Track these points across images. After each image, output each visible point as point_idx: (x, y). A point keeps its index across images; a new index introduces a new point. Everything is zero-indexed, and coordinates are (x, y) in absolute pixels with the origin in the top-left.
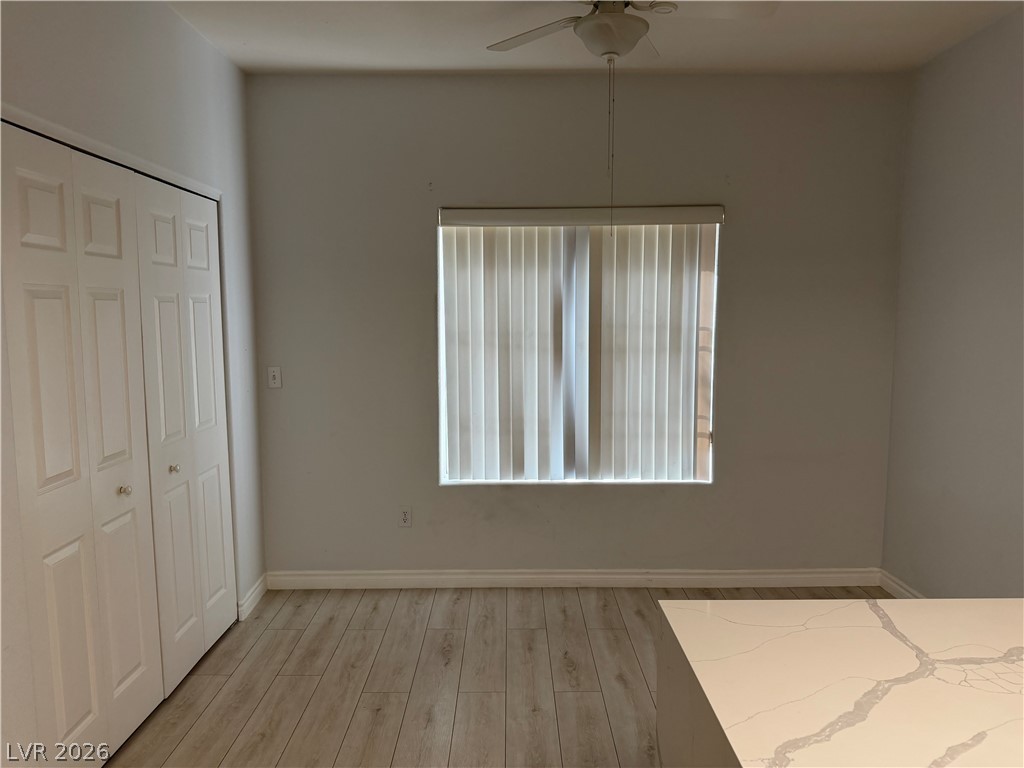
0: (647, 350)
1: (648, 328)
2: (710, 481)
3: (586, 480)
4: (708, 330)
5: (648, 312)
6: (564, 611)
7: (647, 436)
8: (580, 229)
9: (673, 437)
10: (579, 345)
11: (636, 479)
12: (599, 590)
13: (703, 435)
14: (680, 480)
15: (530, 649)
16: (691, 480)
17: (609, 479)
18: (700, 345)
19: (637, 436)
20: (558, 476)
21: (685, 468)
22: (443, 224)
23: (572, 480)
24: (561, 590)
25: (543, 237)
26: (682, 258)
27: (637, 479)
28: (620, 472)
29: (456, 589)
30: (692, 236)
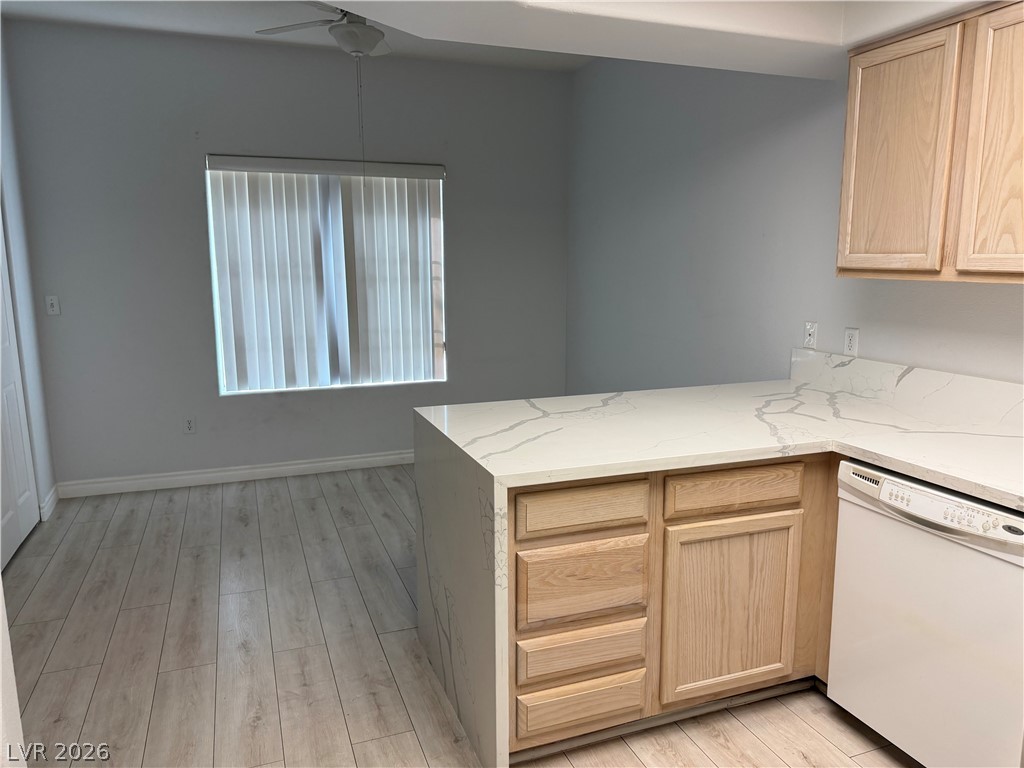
0: (393, 280)
1: (393, 262)
2: (445, 379)
3: (350, 385)
4: (439, 263)
5: (392, 248)
6: (337, 485)
7: (396, 346)
8: (332, 177)
9: (417, 347)
10: (337, 275)
11: (390, 382)
12: (363, 470)
13: (438, 345)
14: (422, 381)
15: (313, 509)
16: (432, 380)
17: (368, 383)
18: (434, 275)
19: (388, 348)
20: (325, 382)
21: (427, 370)
22: (210, 169)
23: (338, 385)
24: (332, 473)
25: (301, 183)
26: (416, 206)
28: (377, 376)
29: (241, 482)
30: (422, 188)
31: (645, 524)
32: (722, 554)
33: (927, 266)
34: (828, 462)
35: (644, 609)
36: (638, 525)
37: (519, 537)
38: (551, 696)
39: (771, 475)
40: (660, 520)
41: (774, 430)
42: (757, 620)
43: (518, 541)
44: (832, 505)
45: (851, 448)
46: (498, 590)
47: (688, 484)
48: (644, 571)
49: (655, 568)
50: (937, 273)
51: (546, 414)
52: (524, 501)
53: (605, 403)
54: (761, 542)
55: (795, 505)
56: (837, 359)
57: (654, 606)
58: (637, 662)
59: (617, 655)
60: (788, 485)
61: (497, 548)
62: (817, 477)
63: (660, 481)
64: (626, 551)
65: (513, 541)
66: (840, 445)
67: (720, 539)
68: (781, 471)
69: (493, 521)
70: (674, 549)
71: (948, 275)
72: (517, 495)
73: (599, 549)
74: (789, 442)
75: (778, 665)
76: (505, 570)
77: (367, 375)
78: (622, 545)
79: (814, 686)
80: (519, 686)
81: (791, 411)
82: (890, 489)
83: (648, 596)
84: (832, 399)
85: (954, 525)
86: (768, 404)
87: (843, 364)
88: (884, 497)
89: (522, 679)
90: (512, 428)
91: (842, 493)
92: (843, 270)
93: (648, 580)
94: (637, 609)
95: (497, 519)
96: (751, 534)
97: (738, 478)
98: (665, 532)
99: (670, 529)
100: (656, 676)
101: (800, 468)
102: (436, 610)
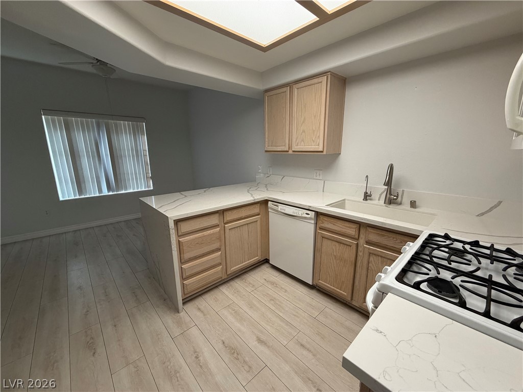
0: (129, 156)
1: (128, 150)
2: (152, 189)
3: (116, 193)
4: (146, 150)
5: (128, 146)
7: (133, 179)
8: (100, 120)
9: (140, 179)
10: (106, 155)
12: (124, 221)
13: (149, 177)
14: (144, 189)
15: (105, 237)
16: (147, 189)
17: (123, 192)
18: (144, 154)
20: (106, 193)
21: (145, 186)
22: (44, 115)
23: (111, 193)
24: (111, 224)
25: (87, 122)
26: (136, 132)
27: (131, 191)
28: (126, 189)
29: (73, 231)
30: (137, 125)
31: (218, 225)
32: (240, 231)
33: (286, 150)
34: (266, 202)
35: (220, 249)
36: (216, 226)
37: (179, 235)
38: (194, 280)
39: (252, 207)
40: (223, 224)
41: (252, 195)
42: (251, 247)
43: (178, 236)
44: (267, 213)
45: (271, 198)
46: (173, 252)
47: (230, 212)
48: (219, 239)
49: (222, 238)
50: (288, 151)
51: (186, 196)
52: (179, 223)
53: (205, 192)
54: (250, 226)
55: (258, 215)
56: (267, 175)
57: (223, 248)
58: (220, 264)
59: (213, 264)
60: (256, 209)
61: (172, 239)
62: (263, 206)
63: (222, 212)
64: (213, 234)
65: (177, 236)
66: (268, 197)
67: (239, 226)
68: (254, 206)
69: (169, 231)
70: (227, 231)
71: (290, 152)
72: (177, 222)
73: (205, 234)
74: (256, 198)
75: (257, 258)
76: (175, 245)
77: (122, 190)
78: (212, 233)
79: (267, 261)
80: (183, 279)
81: (256, 190)
82: (281, 208)
83: (221, 246)
84: (266, 187)
85: (295, 215)
86: (250, 188)
87: (268, 177)
88: (279, 210)
89: (184, 277)
90: (174, 201)
91: (269, 210)
92: (266, 151)
93: (221, 241)
94: (218, 250)
95: (171, 230)
96: (248, 224)
97: (243, 209)
98: (224, 226)
99: (226, 226)
100: (225, 267)
101: (259, 205)
102: (154, 262)
